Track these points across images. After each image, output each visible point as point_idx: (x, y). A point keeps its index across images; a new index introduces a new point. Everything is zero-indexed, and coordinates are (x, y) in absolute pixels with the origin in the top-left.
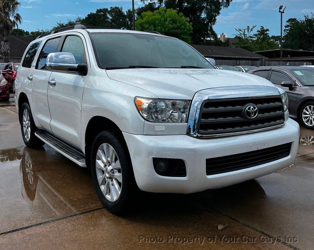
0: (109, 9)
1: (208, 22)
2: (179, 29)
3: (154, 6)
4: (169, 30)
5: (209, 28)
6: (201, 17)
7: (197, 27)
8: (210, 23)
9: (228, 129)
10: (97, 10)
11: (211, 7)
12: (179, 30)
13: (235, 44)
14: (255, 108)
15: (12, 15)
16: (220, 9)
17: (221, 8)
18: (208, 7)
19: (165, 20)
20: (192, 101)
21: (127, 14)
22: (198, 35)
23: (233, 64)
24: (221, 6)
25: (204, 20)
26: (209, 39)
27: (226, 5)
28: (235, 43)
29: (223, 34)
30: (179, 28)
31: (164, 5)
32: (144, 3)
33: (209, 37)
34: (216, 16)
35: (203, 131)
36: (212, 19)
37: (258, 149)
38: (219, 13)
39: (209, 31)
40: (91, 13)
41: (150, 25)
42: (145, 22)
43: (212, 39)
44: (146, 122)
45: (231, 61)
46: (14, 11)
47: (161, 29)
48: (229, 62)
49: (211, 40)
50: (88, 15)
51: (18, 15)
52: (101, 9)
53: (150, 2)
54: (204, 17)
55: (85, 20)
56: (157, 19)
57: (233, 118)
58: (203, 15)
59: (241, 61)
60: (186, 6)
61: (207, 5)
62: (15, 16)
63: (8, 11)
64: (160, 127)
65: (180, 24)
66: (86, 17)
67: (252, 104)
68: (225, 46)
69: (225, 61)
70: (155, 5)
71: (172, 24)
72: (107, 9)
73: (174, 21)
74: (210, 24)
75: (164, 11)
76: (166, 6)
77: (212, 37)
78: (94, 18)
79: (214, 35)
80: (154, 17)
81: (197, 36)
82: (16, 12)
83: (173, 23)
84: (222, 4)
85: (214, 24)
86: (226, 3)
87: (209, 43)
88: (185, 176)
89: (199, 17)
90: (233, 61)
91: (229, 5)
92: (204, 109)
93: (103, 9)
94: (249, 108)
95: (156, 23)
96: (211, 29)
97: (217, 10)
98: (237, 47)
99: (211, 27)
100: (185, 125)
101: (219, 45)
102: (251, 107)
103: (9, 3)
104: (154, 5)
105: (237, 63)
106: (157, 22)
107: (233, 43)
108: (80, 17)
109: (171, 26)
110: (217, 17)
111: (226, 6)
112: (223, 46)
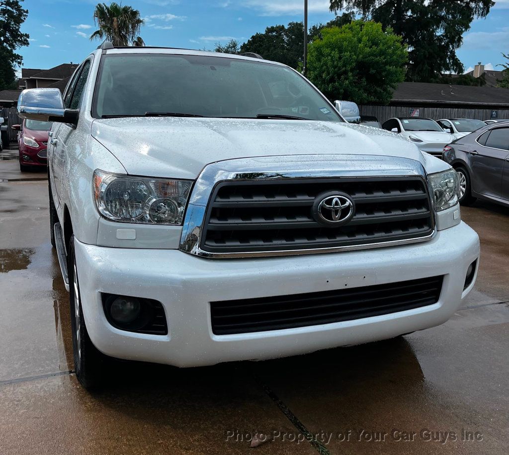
0: (286, 27)
1: (449, 42)
2: (383, 55)
3: (351, 18)
4: (366, 58)
5: (449, 53)
6: (436, 36)
7: (426, 52)
8: (452, 44)
9: (276, 242)
10: (267, 28)
11: (454, 17)
12: (383, 57)
13: (501, 82)
14: (343, 202)
15: (131, 39)
16: (471, 20)
17: (472, 18)
18: (449, 17)
19: (360, 41)
20: (195, 181)
21: (310, 33)
22: (426, 66)
23: (484, 115)
24: (473, 14)
25: (440, 39)
26: (448, 73)
27: (482, 12)
28: (501, 79)
29: (480, 63)
30: (382, 53)
31: (370, 17)
32: (336, 14)
33: (448, 69)
34: (462, 32)
35: (214, 244)
36: (455, 38)
37: (348, 287)
38: (467, 27)
39: (448, 60)
40: (257, 33)
41: (333, 49)
42: (326, 44)
43: (453, 73)
44: (103, 220)
45: (481, 110)
46: (134, 33)
47: (350, 56)
48: (477, 113)
49: (450, 75)
50: (253, 37)
51: (139, 39)
52: (272, 28)
53: (347, 12)
54: (441, 35)
55: (247, 45)
56: (345, 39)
57: (288, 221)
58: (440, 32)
59: (500, 111)
60: (410, 16)
61: (448, 13)
62: (135, 41)
63: (126, 33)
64: (127, 231)
65: (385, 46)
66: (249, 40)
67: (337, 192)
68: (476, 85)
69: (469, 110)
70: (354, 16)
71: (371, 47)
72: (283, 26)
73: (374, 42)
74: (451, 46)
75: (358, 26)
76: (374, 17)
77: (453, 69)
78: (260, 41)
79: (459, 66)
80: (340, 36)
81: (424, 68)
82: (137, 35)
83: (372, 45)
84: (476, 11)
85: (458, 46)
86: (483, 9)
87: (447, 80)
88: (166, 333)
89: (431, 35)
90: (485, 110)
91: (488, 11)
92: (219, 199)
93: (277, 27)
94: (329, 202)
95: (342, 46)
96: (453, 56)
97: (465, 22)
98: (505, 86)
99: (453, 53)
100: (178, 230)
101: (466, 83)
102: (333, 198)
103: (126, 20)
104: (352, 16)
105: (492, 115)
106: (345, 43)
107: (497, 80)
108: (234, 41)
109: (367, 50)
110: (463, 34)
111: (483, 15)
112: (472, 85)
